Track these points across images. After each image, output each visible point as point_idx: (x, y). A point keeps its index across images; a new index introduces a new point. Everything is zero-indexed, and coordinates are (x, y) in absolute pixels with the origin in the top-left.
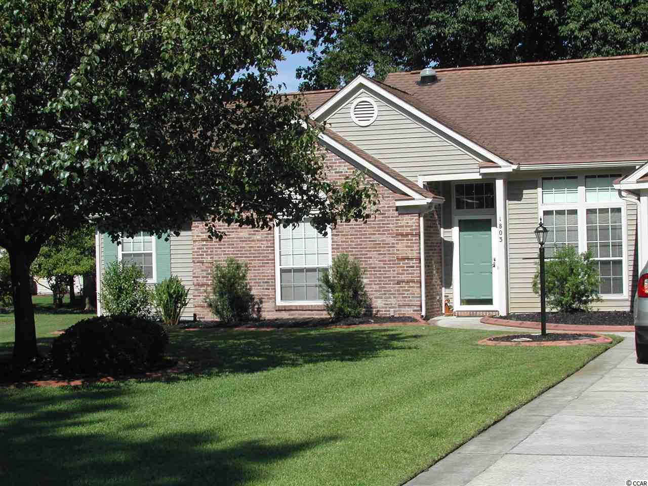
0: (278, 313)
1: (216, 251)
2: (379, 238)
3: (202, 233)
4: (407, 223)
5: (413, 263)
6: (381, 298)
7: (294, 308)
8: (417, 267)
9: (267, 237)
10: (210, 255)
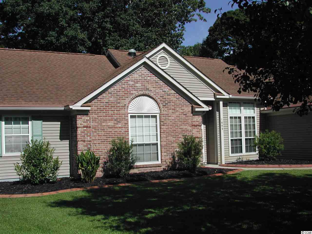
2: (184, 127)
4: (197, 120)
5: (200, 140)
9: (125, 126)
10: (89, 136)
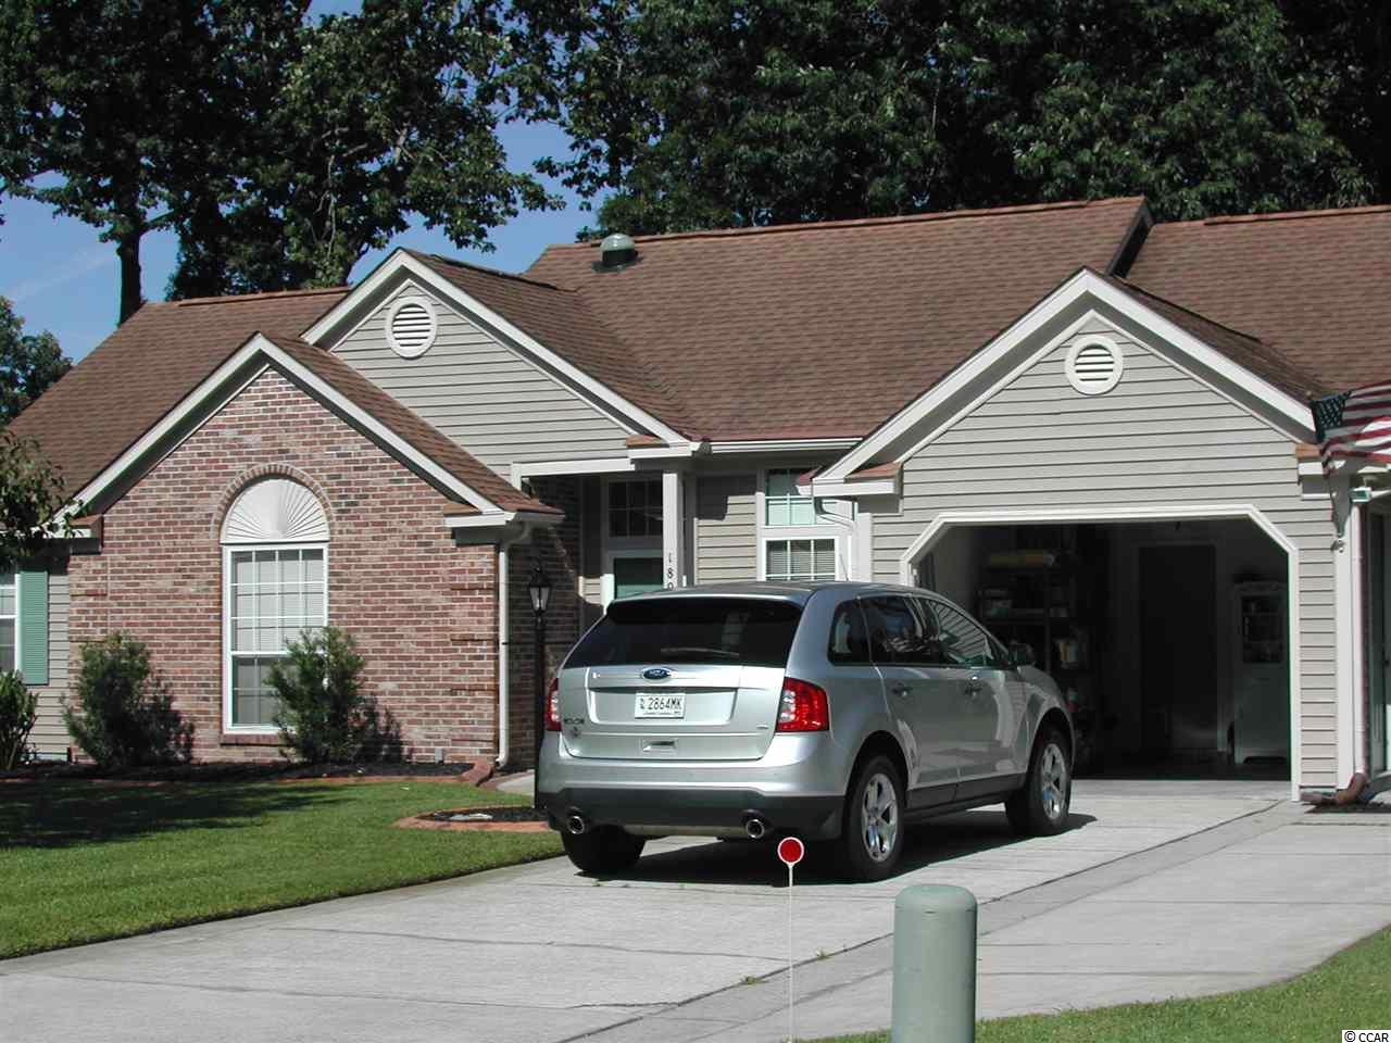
0: (223, 750)
1: (113, 618)
2: (418, 595)
3: (87, 579)
4: (473, 564)
5: (482, 650)
6: (419, 722)
7: (254, 742)
8: (489, 657)
9: (209, 590)
10: (101, 625)
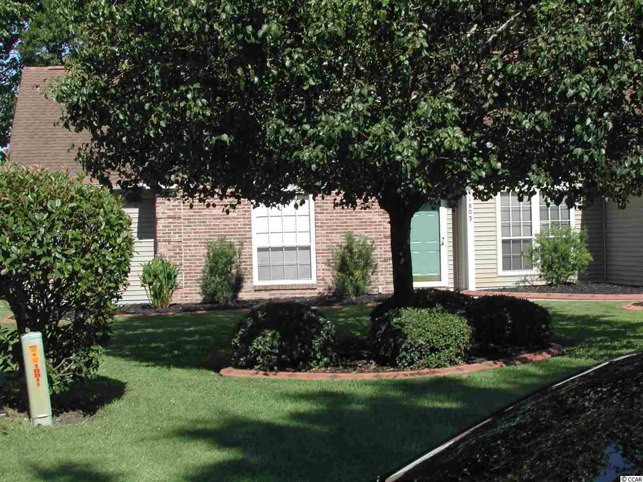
0: (257, 293)
3: (169, 210)
7: (275, 288)
9: (245, 215)
10: (178, 233)
